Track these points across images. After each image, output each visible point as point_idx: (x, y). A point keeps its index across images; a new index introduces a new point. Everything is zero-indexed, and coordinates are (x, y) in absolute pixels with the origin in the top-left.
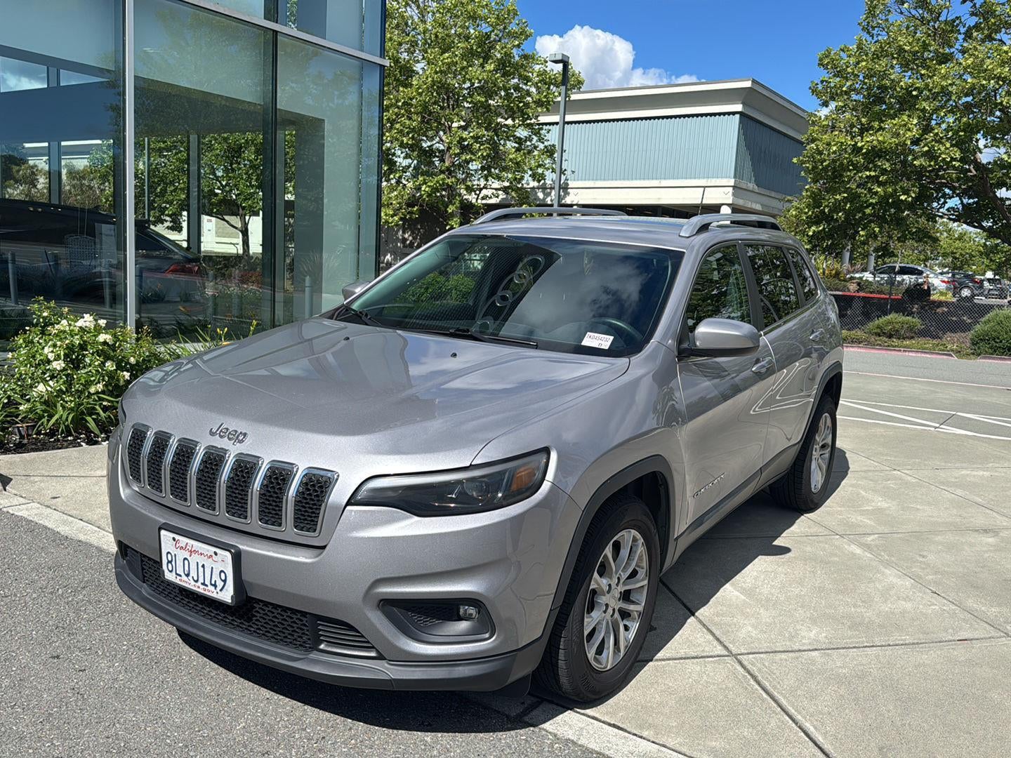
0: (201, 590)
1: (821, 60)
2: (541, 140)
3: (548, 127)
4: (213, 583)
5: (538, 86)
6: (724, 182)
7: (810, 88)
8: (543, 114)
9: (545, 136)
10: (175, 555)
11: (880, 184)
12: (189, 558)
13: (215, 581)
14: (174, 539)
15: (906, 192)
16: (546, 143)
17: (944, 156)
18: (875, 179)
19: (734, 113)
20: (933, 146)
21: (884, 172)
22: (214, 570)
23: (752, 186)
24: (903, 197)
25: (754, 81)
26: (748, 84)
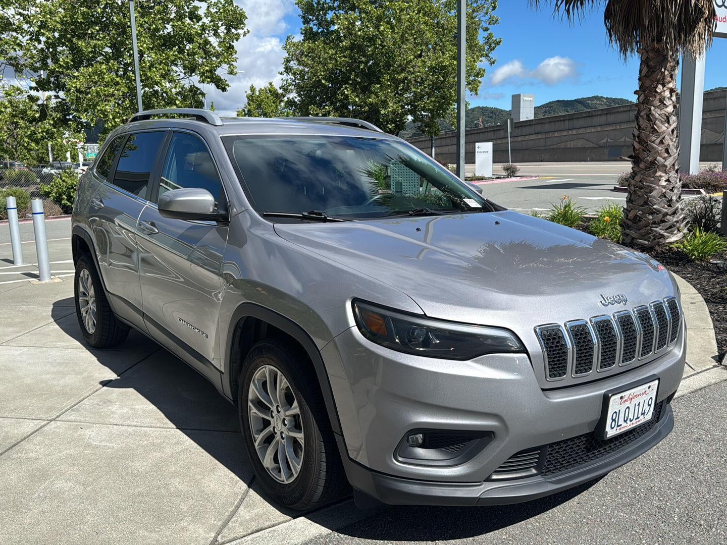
0: (634, 424)
4: (643, 412)
10: (620, 411)
12: (630, 405)
13: (645, 410)
14: (621, 398)
22: (645, 401)
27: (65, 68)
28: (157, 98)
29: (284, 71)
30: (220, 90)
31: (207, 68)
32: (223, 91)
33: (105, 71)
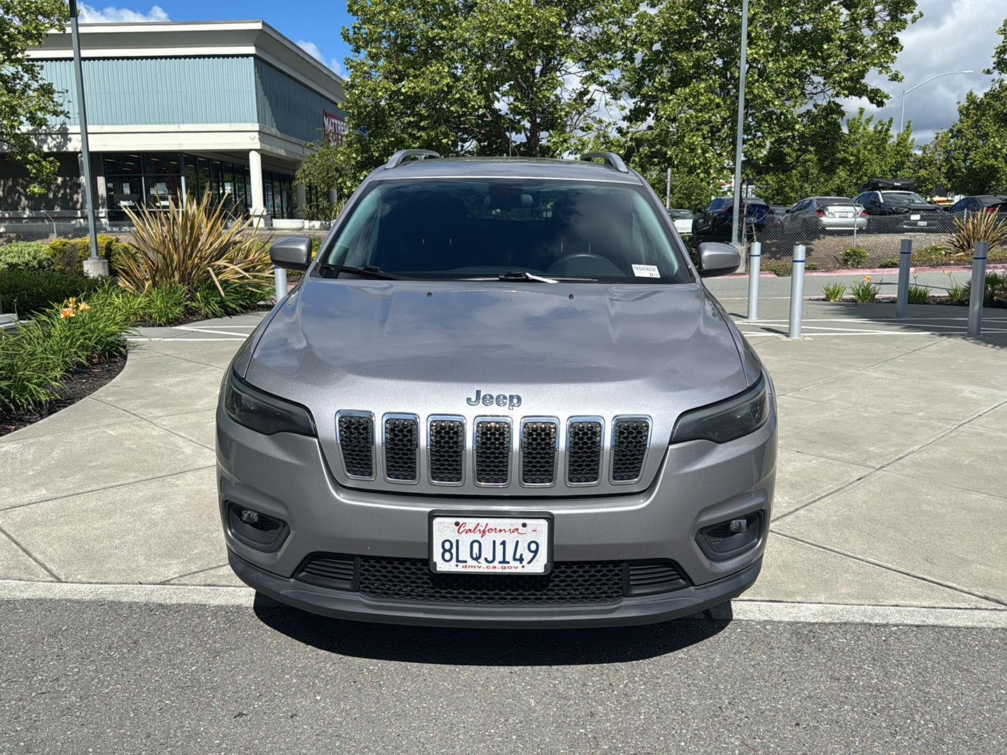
0: (498, 569)
1: (350, 6)
2: (34, 77)
3: (40, 63)
4: (518, 557)
5: (22, 16)
6: (249, 127)
7: (342, 34)
8: (33, 48)
9: (39, 73)
10: (457, 541)
11: (423, 129)
12: (480, 540)
13: (521, 555)
14: (457, 524)
15: (446, 135)
16: (41, 82)
17: (473, 103)
18: (415, 125)
19: (247, 56)
20: (463, 94)
21: (422, 118)
22: (520, 544)
23: (274, 131)
24: (444, 141)
25: (264, 24)
26: (258, 26)
27: (660, 90)
28: (770, 123)
29: (994, 68)
30: (875, 106)
31: (846, 75)
32: (878, 106)
33: (703, 91)
